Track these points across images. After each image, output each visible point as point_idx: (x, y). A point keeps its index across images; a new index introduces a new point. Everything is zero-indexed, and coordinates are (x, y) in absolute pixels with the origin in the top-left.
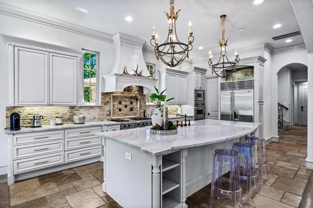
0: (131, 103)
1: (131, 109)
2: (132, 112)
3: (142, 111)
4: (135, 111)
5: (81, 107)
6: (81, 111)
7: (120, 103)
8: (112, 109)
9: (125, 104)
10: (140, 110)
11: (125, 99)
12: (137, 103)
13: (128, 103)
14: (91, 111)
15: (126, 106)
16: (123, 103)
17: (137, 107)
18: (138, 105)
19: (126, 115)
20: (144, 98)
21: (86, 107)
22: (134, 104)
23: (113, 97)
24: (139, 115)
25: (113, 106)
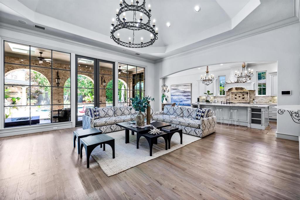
0: (243, 95)
1: (243, 98)
2: (243, 99)
3: (252, 99)
4: (246, 99)
5: (217, 97)
6: (218, 98)
7: (236, 95)
8: (231, 98)
9: (239, 96)
10: (249, 99)
11: (239, 93)
12: (248, 95)
13: (241, 95)
14: (221, 98)
15: (239, 97)
16: (237, 95)
17: (248, 97)
18: (249, 96)
19: (239, 101)
20: (254, 92)
21: (219, 97)
22: (246, 96)
23: (232, 93)
24: (249, 101)
25: (232, 96)
